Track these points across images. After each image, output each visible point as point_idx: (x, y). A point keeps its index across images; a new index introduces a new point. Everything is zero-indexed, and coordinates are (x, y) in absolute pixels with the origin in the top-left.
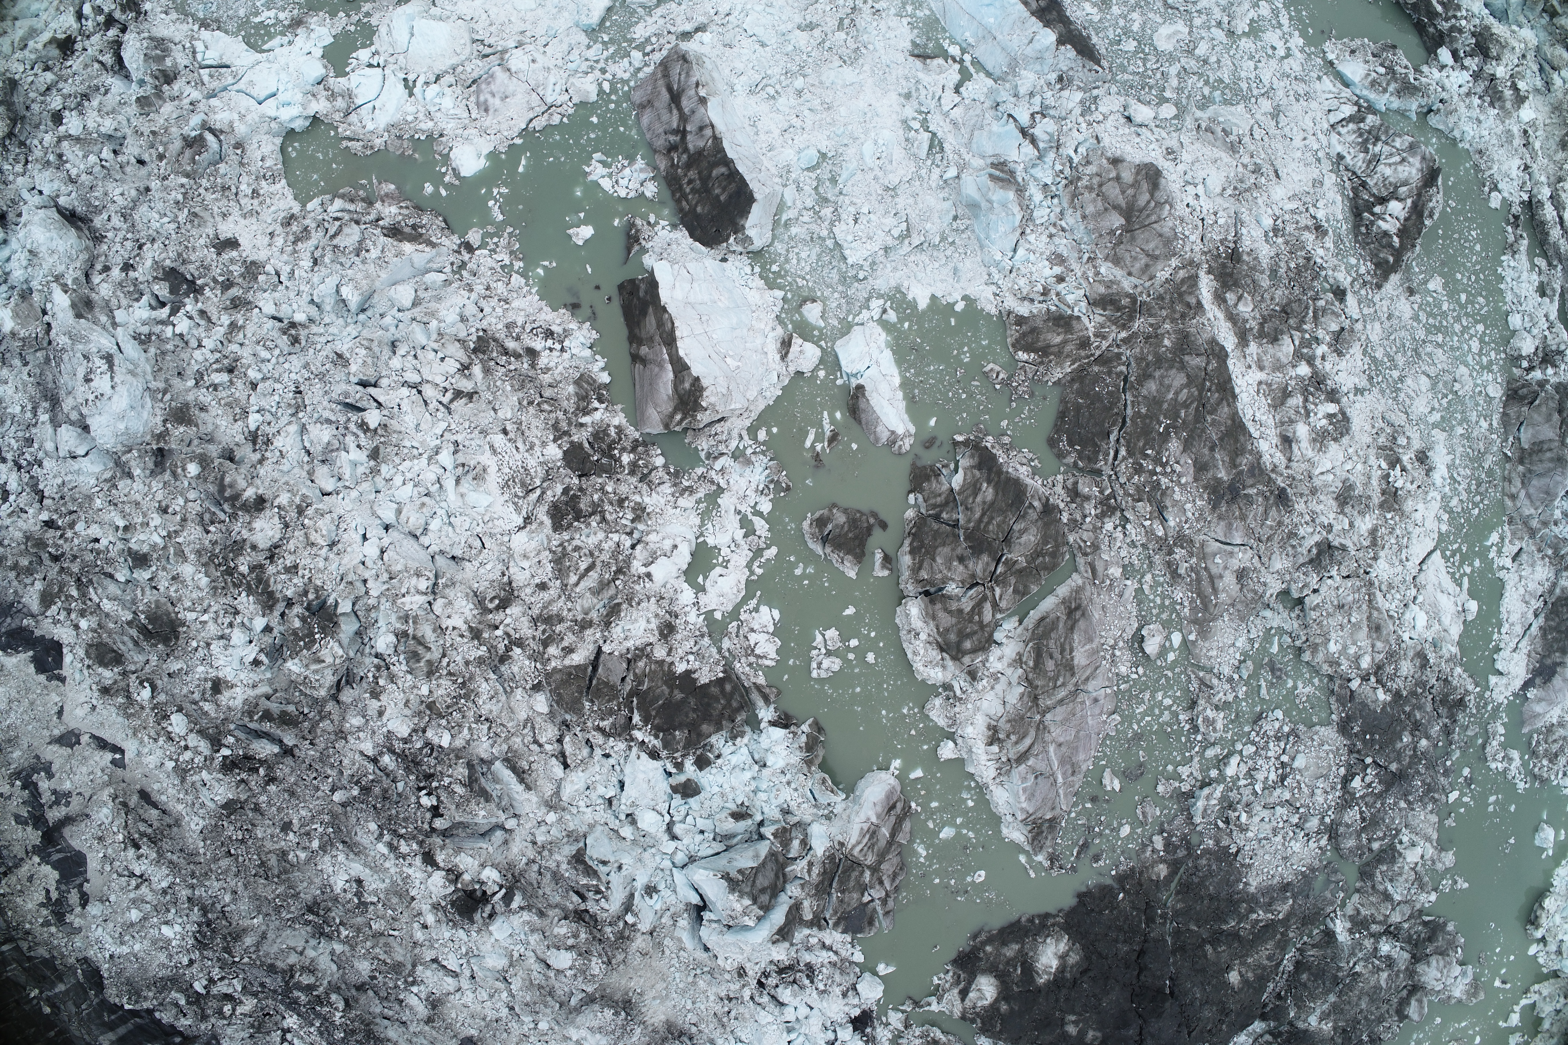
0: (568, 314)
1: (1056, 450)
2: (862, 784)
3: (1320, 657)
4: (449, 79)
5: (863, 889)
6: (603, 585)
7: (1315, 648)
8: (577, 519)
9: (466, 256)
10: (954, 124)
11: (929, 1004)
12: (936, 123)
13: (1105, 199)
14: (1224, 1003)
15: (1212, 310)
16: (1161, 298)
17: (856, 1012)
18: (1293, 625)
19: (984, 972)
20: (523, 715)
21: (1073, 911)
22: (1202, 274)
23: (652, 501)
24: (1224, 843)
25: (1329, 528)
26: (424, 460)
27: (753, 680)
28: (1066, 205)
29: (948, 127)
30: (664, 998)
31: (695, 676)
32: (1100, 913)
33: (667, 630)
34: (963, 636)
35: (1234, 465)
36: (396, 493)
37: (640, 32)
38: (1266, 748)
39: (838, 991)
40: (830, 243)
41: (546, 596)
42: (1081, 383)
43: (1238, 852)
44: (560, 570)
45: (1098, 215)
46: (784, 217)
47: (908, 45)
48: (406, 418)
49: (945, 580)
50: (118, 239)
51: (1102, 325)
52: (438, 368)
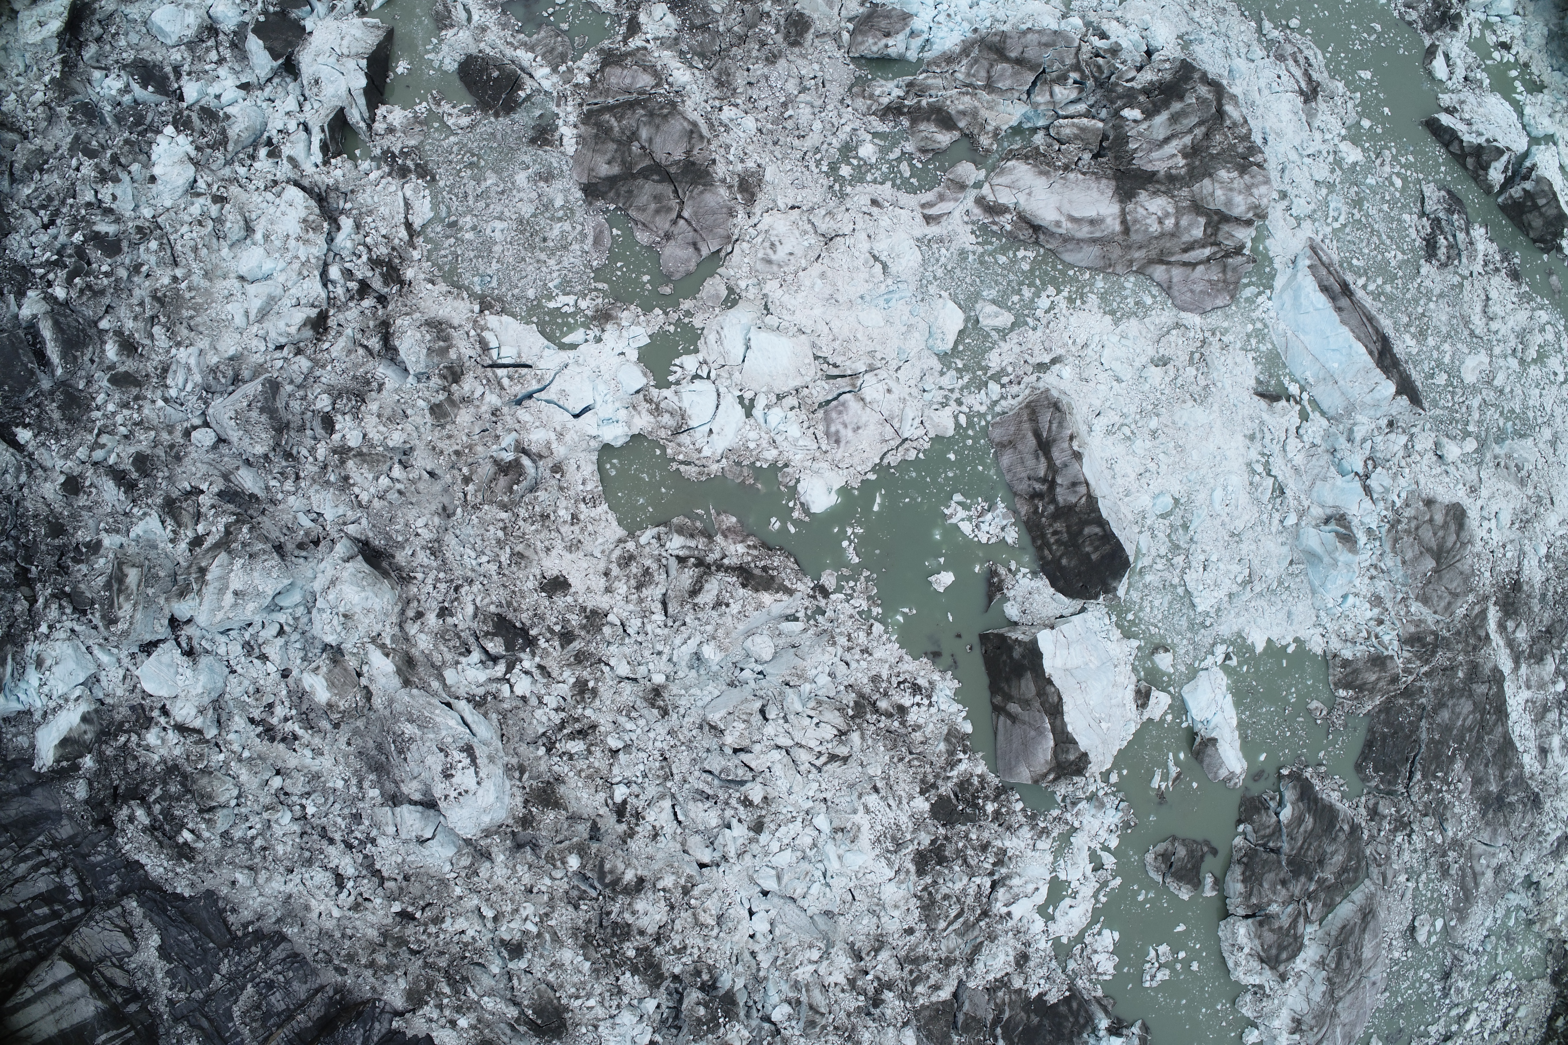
0: (929, 663)
1: (1361, 775)
3: (1547, 926)
4: (791, 401)
6: (968, 927)
7: (1543, 920)
8: (939, 863)
9: (822, 602)
10: (1296, 470)
12: (1279, 468)
13: (1421, 543)
15: (1496, 640)
16: (1458, 633)
18: (1528, 902)
22: (1491, 606)
23: (1012, 844)
26: (798, 822)
27: (1092, 994)
28: (1388, 550)
29: (1289, 472)
31: (1046, 998)
33: (1022, 959)
34: (1281, 948)
35: (1502, 779)
36: (773, 860)
37: (994, 361)
38: (1496, 1003)
40: (1180, 591)
41: (913, 939)
42: (1388, 714)
44: (927, 916)
45: (1416, 559)
46: (1140, 566)
47: (1252, 383)
48: (779, 783)
49: (1270, 903)
50: (429, 581)
51: (1409, 661)
52: (812, 733)
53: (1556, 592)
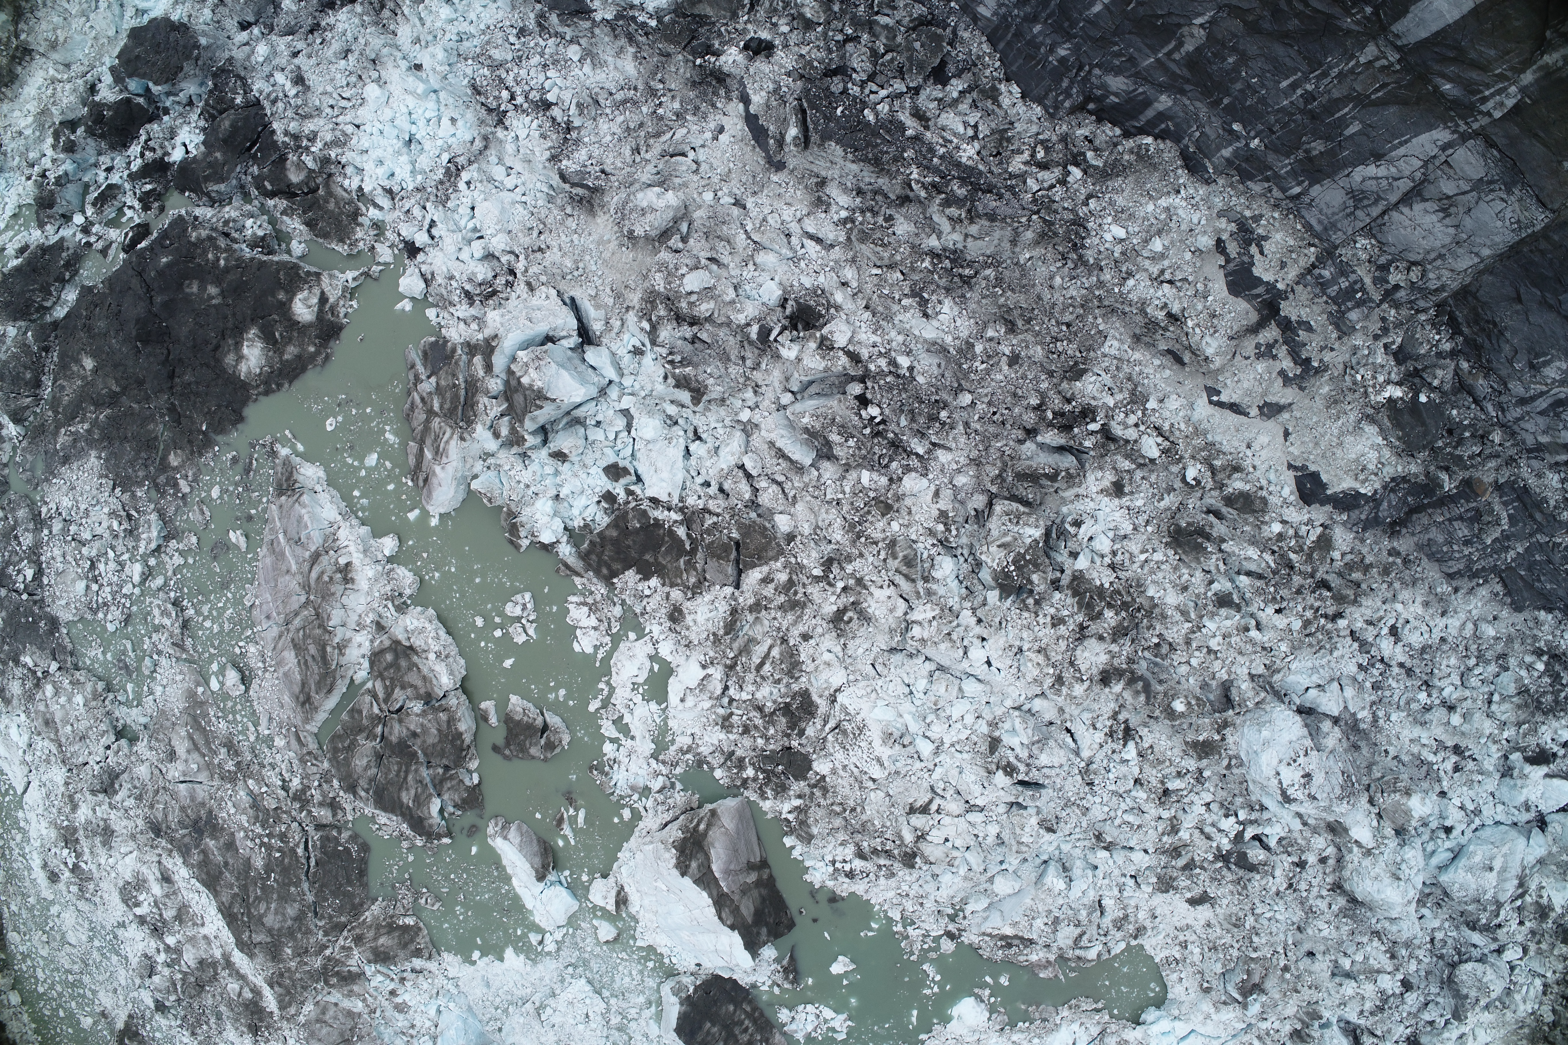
0: (838, 892)
1: (360, 841)
2: (461, 497)
3: (89, 687)
5: (439, 390)
6: (745, 650)
7: (96, 696)
8: (787, 706)
9: (951, 927)
11: (354, 279)
14: (90, 337)
15: (259, 981)
16: (305, 988)
17: (420, 257)
18: (121, 712)
19: (310, 325)
20: (800, 507)
21: (245, 402)
22: (276, 1011)
23: (716, 737)
24: (126, 497)
25: (112, 806)
26: (947, 741)
27: (585, 580)
30: (600, 242)
31: (639, 576)
32: (219, 406)
33: (676, 615)
34: (396, 665)
35: (204, 852)
36: (968, 706)
38: (114, 594)
39: (440, 280)
40: (606, 993)
41: (801, 628)
42: (353, 905)
43: (114, 489)
44: (791, 657)
46: (653, 1009)
48: (973, 778)
49: (424, 713)
50: (1316, 889)
51: (347, 956)
52: (950, 832)
53: (207, 1023)
